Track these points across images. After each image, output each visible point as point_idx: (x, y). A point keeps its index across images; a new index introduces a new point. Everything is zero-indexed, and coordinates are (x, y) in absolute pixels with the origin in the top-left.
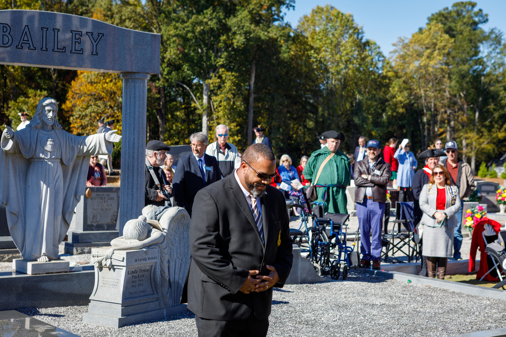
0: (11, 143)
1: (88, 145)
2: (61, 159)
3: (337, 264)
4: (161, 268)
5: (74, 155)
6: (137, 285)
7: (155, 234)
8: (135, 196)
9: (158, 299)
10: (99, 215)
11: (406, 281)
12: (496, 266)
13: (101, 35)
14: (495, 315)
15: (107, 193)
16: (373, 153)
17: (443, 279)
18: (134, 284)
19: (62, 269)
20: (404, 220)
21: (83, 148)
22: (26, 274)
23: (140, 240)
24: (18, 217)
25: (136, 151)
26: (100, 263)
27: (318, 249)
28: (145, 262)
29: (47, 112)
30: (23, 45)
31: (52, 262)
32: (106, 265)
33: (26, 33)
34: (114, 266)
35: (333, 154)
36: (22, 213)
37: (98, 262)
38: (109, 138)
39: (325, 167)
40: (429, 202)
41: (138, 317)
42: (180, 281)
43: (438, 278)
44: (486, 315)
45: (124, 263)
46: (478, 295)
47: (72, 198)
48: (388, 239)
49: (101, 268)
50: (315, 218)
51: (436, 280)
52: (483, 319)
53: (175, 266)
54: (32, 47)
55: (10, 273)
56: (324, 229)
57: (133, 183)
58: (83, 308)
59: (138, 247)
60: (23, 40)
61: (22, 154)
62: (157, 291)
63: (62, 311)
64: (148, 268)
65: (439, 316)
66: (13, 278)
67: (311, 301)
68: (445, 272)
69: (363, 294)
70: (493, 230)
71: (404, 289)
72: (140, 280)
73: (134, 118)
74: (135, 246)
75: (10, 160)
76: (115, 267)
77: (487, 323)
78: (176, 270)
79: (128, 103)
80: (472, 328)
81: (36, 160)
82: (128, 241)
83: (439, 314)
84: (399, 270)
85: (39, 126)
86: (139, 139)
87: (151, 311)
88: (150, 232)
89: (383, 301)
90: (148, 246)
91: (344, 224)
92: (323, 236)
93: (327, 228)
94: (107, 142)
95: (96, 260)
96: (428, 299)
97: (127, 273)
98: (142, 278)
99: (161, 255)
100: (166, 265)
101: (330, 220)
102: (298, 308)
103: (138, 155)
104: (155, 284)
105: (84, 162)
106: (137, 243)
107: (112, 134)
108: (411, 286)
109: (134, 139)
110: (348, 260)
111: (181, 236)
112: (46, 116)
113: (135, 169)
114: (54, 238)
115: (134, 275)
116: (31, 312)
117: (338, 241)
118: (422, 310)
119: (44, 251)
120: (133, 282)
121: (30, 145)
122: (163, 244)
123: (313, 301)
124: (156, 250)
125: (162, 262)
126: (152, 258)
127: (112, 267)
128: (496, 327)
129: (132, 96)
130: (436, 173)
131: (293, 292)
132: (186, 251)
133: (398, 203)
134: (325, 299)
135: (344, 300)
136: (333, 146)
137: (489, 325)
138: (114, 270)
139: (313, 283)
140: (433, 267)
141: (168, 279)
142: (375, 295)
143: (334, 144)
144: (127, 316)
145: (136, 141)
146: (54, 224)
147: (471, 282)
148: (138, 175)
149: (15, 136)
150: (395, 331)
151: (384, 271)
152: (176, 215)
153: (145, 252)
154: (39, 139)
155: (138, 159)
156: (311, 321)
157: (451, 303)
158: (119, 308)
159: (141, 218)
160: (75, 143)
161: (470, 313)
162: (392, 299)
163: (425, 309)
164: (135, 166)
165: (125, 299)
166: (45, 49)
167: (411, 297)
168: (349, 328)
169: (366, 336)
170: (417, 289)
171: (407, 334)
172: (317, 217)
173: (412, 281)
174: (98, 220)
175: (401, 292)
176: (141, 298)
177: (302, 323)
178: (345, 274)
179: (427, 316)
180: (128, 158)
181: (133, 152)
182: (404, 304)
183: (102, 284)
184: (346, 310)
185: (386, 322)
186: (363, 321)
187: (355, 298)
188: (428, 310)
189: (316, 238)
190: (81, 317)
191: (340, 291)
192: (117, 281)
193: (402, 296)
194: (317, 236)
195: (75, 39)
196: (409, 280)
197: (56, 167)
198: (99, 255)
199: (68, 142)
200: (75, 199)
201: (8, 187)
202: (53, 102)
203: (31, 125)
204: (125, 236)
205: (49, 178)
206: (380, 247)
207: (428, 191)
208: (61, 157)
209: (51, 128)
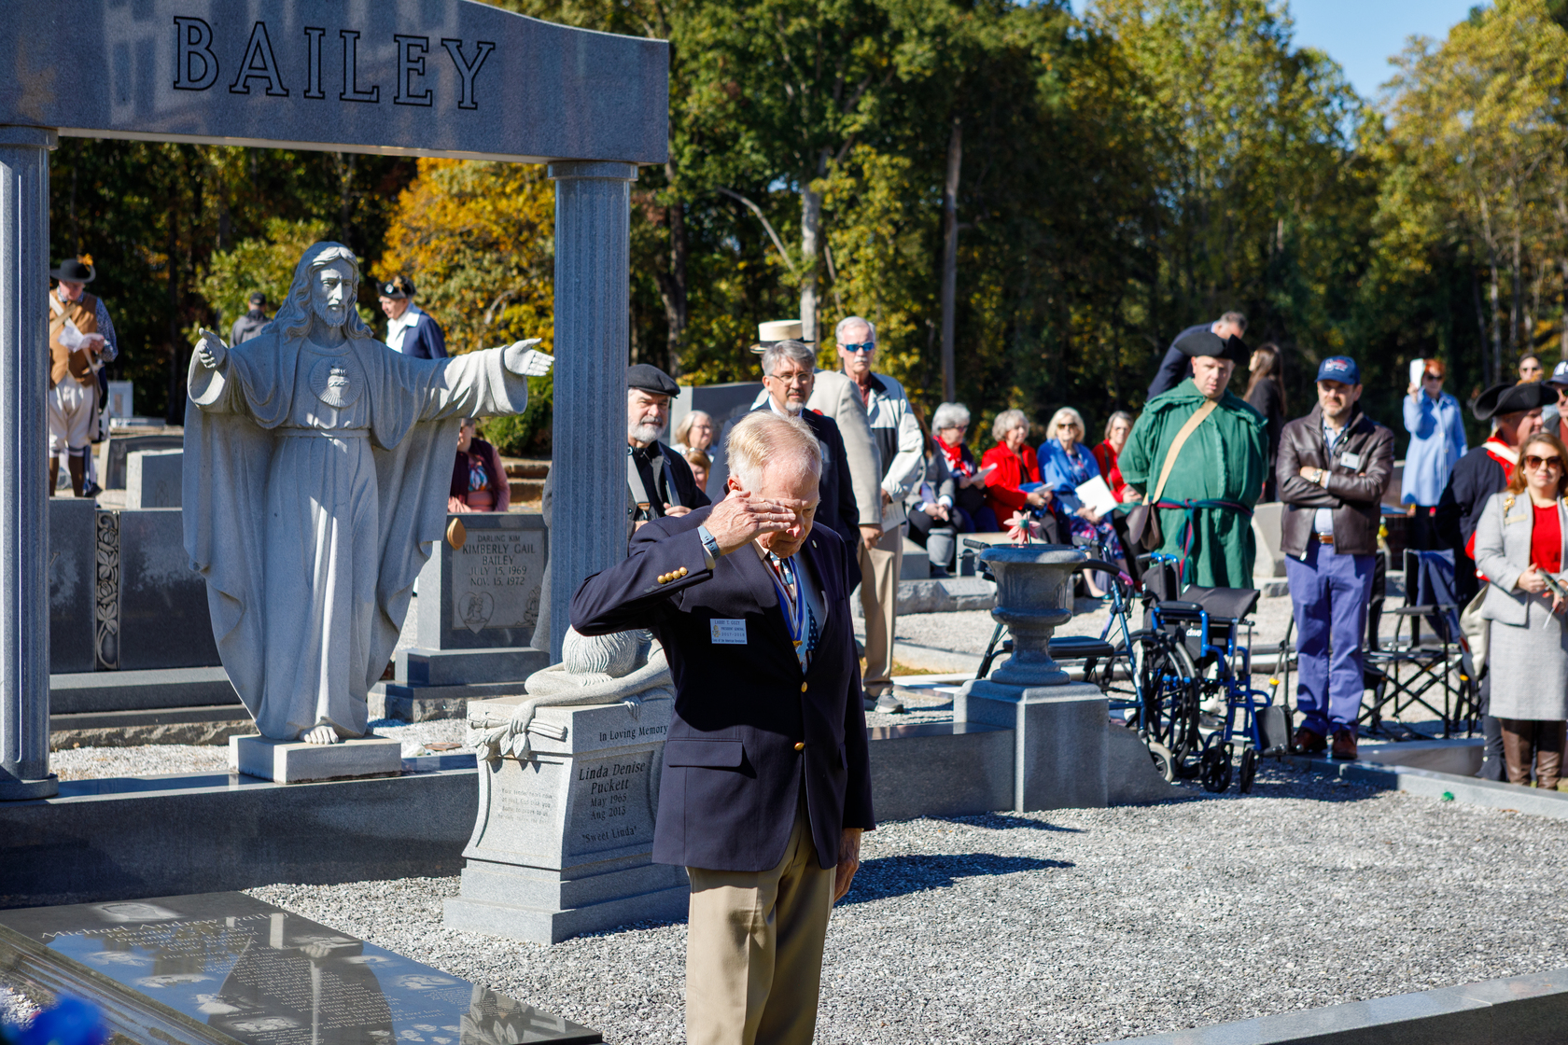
0: (217, 384)
1: (451, 387)
2: (371, 431)
3: (1222, 745)
5: (410, 417)
6: (608, 812)
7: (659, 657)
8: (597, 542)
10: (489, 601)
11: (1439, 797)
13: (485, 48)
15: (513, 533)
16: (1337, 400)
17: (1555, 788)
18: (598, 809)
19: (379, 765)
20: (1429, 608)
21: (438, 394)
22: (271, 780)
23: (615, 676)
24: (243, 609)
25: (598, 403)
26: (494, 746)
27: (1161, 698)
28: (629, 742)
29: (326, 286)
30: (250, 82)
31: (350, 743)
32: (511, 751)
33: (258, 44)
34: (535, 754)
35: (1213, 405)
36: (256, 596)
37: (489, 744)
38: (517, 363)
39: (1188, 446)
40: (1507, 548)
41: (611, 909)
43: (1539, 785)
45: (568, 747)
47: (406, 549)
48: (1381, 667)
50: (1153, 604)
51: (1534, 793)
54: (276, 89)
55: (222, 780)
56: (1181, 636)
57: (590, 501)
58: (444, 883)
59: (608, 696)
60: (250, 67)
61: (253, 417)
63: (380, 893)
64: (639, 761)
65: (1544, 903)
66: (232, 793)
67: (1142, 858)
68: (1559, 766)
69: (1303, 837)
71: (1432, 820)
72: (617, 798)
73: (592, 300)
74: (598, 693)
75: (216, 435)
76: (540, 758)
79: (573, 256)
81: (296, 434)
82: (579, 679)
83: (1542, 897)
84: (1414, 762)
85: (304, 329)
86: (606, 365)
87: (652, 891)
88: (643, 649)
89: (1366, 858)
90: (639, 693)
91: (1242, 621)
92: (1178, 660)
93: (1191, 633)
94: (513, 379)
95: (482, 738)
96: (1508, 850)
97: (578, 776)
98: (621, 792)
101: (1200, 608)
102: (1101, 882)
103: (605, 415)
105: (442, 436)
106: (605, 684)
107: (523, 351)
108: (1452, 812)
109: (592, 366)
110: (1257, 730)
112: (323, 297)
113: (597, 457)
114: (353, 671)
115: (598, 781)
117: (1224, 672)
118: (1487, 885)
119: (322, 710)
120: (593, 803)
121: (277, 387)
123: (1147, 860)
124: (664, 705)
126: (653, 730)
127: (530, 759)
129: (584, 233)
130: (1536, 461)
131: (1086, 831)
133: (1409, 555)
134: (1187, 853)
135: (1245, 855)
136: (1212, 381)
138: (537, 766)
139: (1147, 804)
140: (1522, 751)
142: (1341, 839)
143: (1214, 372)
144: (579, 906)
145: (599, 371)
146: (353, 629)
148: (605, 477)
149: (231, 361)
150: (1406, 949)
151: (1367, 765)
153: (632, 712)
154: (302, 369)
155: (604, 427)
156: (1144, 919)
158: (555, 882)
160: (412, 380)
162: (1393, 853)
163: (1500, 881)
164: (596, 447)
165: (572, 855)
166: (317, 94)
167: (1453, 845)
168: (1262, 943)
169: (1316, 966)
170: (1472, 819)
171: (1443, 958)
172: (1158, 600)
173: (1457, 797)
174: (487, 616)
175: (1422, 831)
176: (621, 851)
177: (1116, 926)
178: (1246, 775)
179: (1505, 904)
180: (576, 425)
181: (589, 406)
182: (1433, 866)
183: (500, 811)
184: (1250, 886)
185: (1376, 921)
186: (1305, 919)
187: (1278, 849)
188: (1506, 886)
189: (1157, 665)
190: (437, 911)
191: (1233, 826)
192: (547, 801)
193: (1426, 841)
194: (1158, 657)
195: (409, 61)
196: (1447, 794)
197: (356, 455)
198: (490, 723)
199: (390, 377)
200: (415, 551)
201: (212, 517)
202: (344, 255)
203: (277, 325)
204: (569, 664)
205: (335, 487)
206: (1357, 690)
207: (1502, 515)
208: (372, 423)
209: (339, 334)
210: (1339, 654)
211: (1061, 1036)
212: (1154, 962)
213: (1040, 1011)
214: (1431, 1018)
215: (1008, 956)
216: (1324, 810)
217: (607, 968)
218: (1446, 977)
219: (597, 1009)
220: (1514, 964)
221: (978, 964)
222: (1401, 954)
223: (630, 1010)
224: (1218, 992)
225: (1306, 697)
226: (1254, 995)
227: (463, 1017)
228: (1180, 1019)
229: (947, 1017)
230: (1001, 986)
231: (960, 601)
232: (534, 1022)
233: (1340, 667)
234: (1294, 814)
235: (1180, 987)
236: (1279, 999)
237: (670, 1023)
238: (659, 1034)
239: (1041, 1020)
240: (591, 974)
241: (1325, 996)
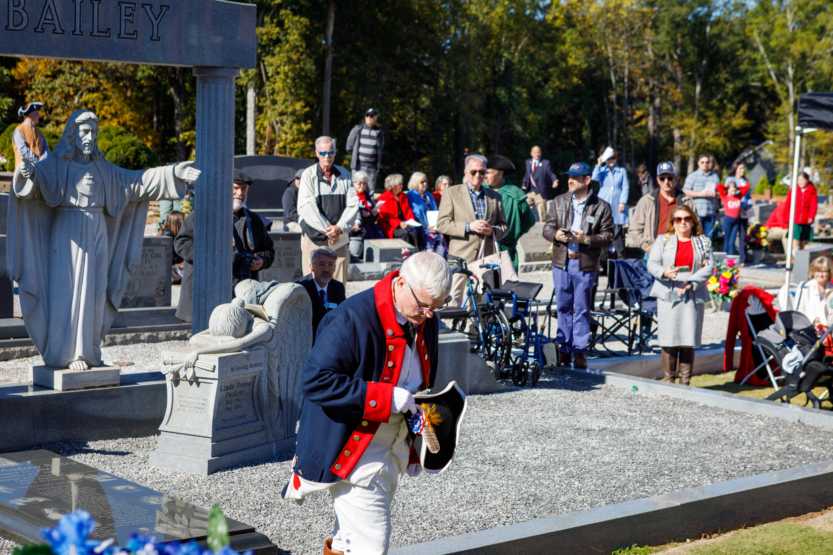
0: (29, 186)
1: (146, 185)
2: (105, 208)
3: (523, 362)
4: (269, 379)
5: (124, 201)
6: (234, 407)
7: (259, 328)
9: (264, 428)
10: (138, 283)
11: (630, 388)
12: (766, 361)
14: (776, 447)
15: (150, 248)
18: (229, 406)
19: (109, 380)
20: (618, 290)
21: (139, 189)
22: (53, 389)
23: (237, 337)
24: (37, 300)
25: (219, 192)
26: (176, 374)
27: (491, 338)
28: (245, 371)
29: (81, 134)
30: (44, 26)
31: (94, 369)
32: (185, 376)
33: (49, 7)
34: (198, 378)
36: (45, 293)
37: (173, 373)
38: (181, 173)
40: (664, 263)
41: (236, 456)
42: (295, 399)
43: (681, 382)
44: (763, 446)
45: (216, 375)
46: (743, 410)
47: (121, 268)
48: (596, 319)
49: (176, 381)
50: (487, 289)
52: (760, 452)
53: (288, 374)
54: (59, 30)
55: (24, 388)
56: (502, 306)
57: (214, 243)
58: (142, 441)
59: (235, 348)
60: (45, 19)
61: (45, 201)
62: (262, 415)
64: (249, 380)
65: (693, 448)
66: (30, 396)
67: (491, 424)
69: (569, 412)
70: (761, 306)
71: (630, 402)
72: (238, 400)
73: (216, 139)
74: (230, 347)
75: (25, 210)
76: (200, 380)
77: (766, 459)
78: (290, 381)
79: (206, 116)
80: (745, 468)
81: (66, 209)
82: (219, 339)
83: (692, 444)
84: (614, 369)
85: (71, 155)
86: (223, 173)
87: (255, 447)
88: (250, 323)
89: (602, 424)
90: (249, 346)
91: (534, 299)
92: (501, 318)
93: (507, 305)
94: (179, 181)
95: (170, 369)
96: (671, 418)
97: (220, 389)
98: (240, 397)
99: (269, 359)
100: (275, 375)
101: (512, 293)
102: (474, 438)
103: (222, 198)
104: (260, 405)
105: (140, 210)
106: (232, 342)
107: (185, 167)
108: (638, 396)
109: (216, 173)
110: (540, 355)
111: (297, 328)
112: (80, 139)
113: (218, 220)
114: (94, 331)
115: (229, 391)
116: (64, 450)
118: (664, 438)
119: (79, 351)
120: (227, 403)
121: (57, 185)
122: (272, 342)
123: (494, 425)
124: (261, 352)
125: (270, 370)
126: (256, 365)
127: (195, 380)
128: (782, 466)
129: (212, 104)
130: (679, 219)
132: (304, 351)
133: (610, 262)
134: (513, 421)
135: (542, 422)
137: (769, 462)
138: (198, 384)
139: (488, 393)
140: (671, 365)
141: (278, 396)
142: (588, 413)
144: (221, 455)
145: (219, 175)
146: (95, 310)
147: (728, 388)
148: (222, 230)
149: (36, 174)
150: (631, 474)
152: (289, 297)
153: (246, 356)
154: (70, 176)
155: (222, 205)
156: (501, 458)
157: (707, 425)
158: (208, 444)
159: (235, 302)
160: (126, 182)
161: (738, 443)
162: (615, 421)
163: (670, 436)
164: (218, 215)
165: (217, 430)
166: (79, 33)
167: (643, 416)
168: (560, 471)
169: (590, 483)
170: (649, 401)
171: (650, 478)
172: (490, 288)
173: (639, 388)
174: (137, 291)
175: (626, 408)
176: (240, 427)
177: (487, 462)
178: (535, 377)
179: (674, 449)
180: (207, 203)
181: (214, 194)
182: (636, 428)
183: (178, 407)
184: (549, 440)
185: (614, 458)
186: (579, 458)
187: (558, 419)
188: (673, 439)
189: (489, 321)
190: (142, 456)
191: (533, 406)
192: (204, 402)
193: (629, 414)
194: (490, 317)
195: (126, 15)
196: (634, 387)
197: (97, 220)
198: (174, 362)
199: (114, 180)
200: (126, 269)
201: (22, 252)
202: (93, 117)
203: (56, 153)
204: (213, 331)
205: (87, 237)
206: (587, 333)
207: (663, 245)
208: (105, 204)
209: (89, 157)
210: (578, 314)
211: (473, 523)
212: (510, 482)
213: (460, 510)
214: (652, 512)
215: (438, 479)
216: (576, 397)
217: (239, 489)
218: (653, 489)
219: (240, 511)
220: (684, 481)
221: (425, 484)
222: (629, 476)
223: (257, 512)
224: (544, 498)
225: (560, 335)
226: (563, 499)
227: (158, 512)
228: (529, 512)
229: (416, 513)
230: (438, 496)
231: (366, 275)
232: (196, 514)
233: (578, 321)
234: (562, 399)
235: (525, 495)
236: (575, 501)
237: (279, 519)
238: (275, 525)
239: (461, 514)
240: (232, 492)
241: (596, 499)
